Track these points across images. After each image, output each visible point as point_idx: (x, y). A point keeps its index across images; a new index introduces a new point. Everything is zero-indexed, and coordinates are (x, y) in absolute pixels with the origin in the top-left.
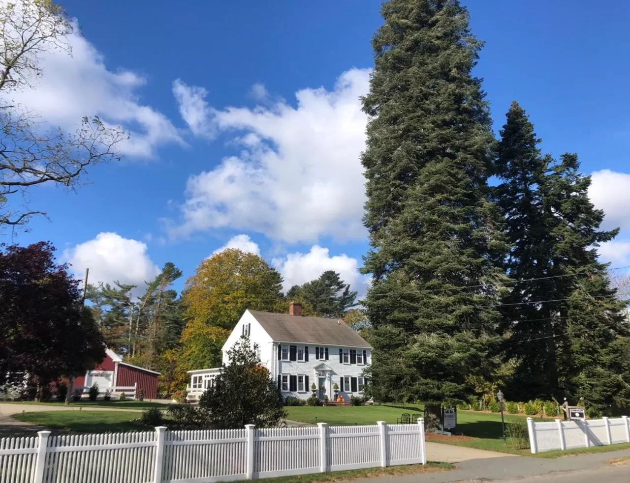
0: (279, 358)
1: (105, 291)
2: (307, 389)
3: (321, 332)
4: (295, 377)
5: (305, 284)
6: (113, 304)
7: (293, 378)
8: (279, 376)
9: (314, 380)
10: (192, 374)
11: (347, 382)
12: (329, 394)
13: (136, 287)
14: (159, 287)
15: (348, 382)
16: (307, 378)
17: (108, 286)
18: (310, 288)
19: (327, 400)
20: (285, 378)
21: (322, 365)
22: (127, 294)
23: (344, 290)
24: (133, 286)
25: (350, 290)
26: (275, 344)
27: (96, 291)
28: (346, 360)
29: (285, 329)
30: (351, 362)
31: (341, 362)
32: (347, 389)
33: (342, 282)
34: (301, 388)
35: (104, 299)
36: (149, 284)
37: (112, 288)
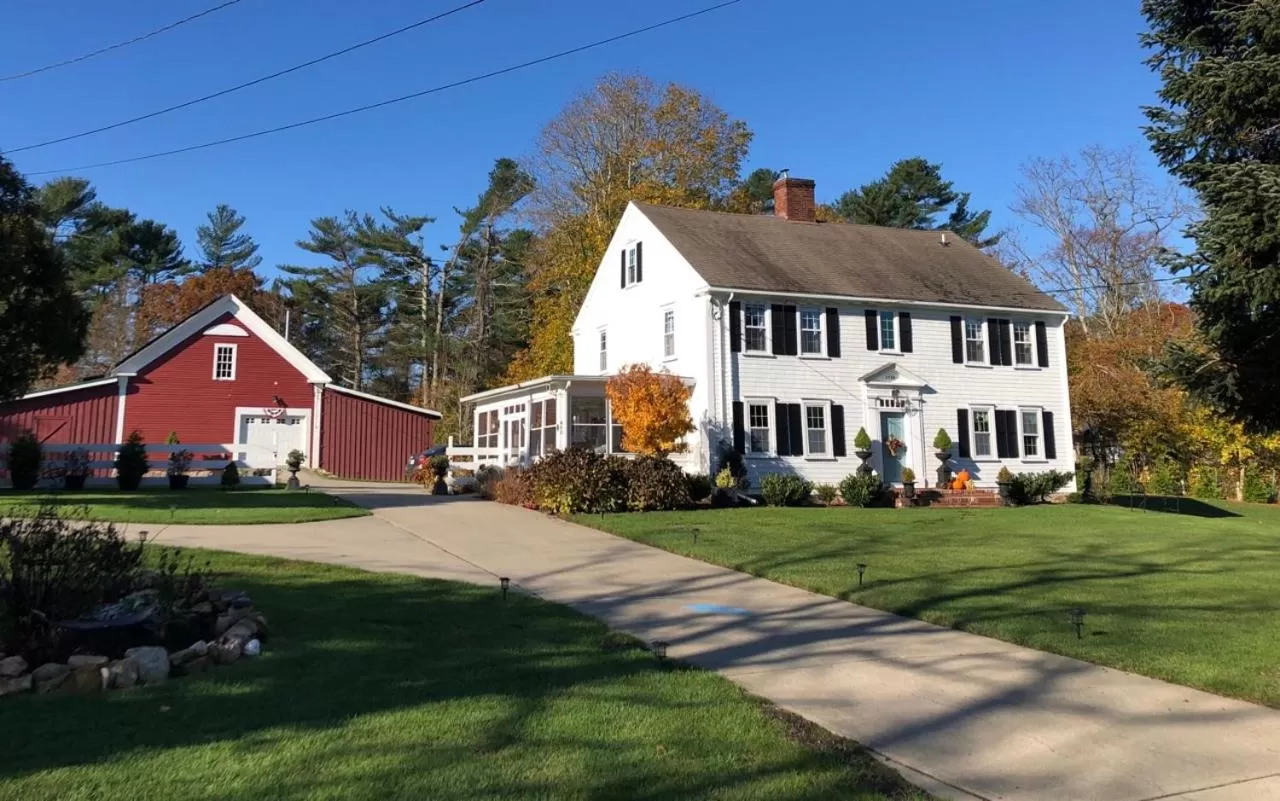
0: (735, 348)
1: (363, 233)
2: (839, 450)
3: (881, 266)
4: (795, 408)
5: (846, 195)
6: (383, 264)
7: (788, 414)
8: (738, 407)
9: (863, 420)
10: (474, 405)
11: (982, 425)
12: (921, 465)
13: (433, 221)
14: (486, 221)
15: (985, 427)
16: (837, 412)
17: (369, 221)
18: (859, 204)
19: (910, 484)
20: (759, 412)
21: (888, 371)
22: (412, 238)
23: (952, 208)
24: (425, 220)
25: (970, 208)
26: (716, 298)
27: (342, 233)
28: (975, 353)
29: (758, 256)
30: (994, 361)
31: (957, 359)
32: (983, 449)
33: (947, 186)
34: (817, 446)
35: (361, 252)
36: (464, 215)
37: (378, 226)
